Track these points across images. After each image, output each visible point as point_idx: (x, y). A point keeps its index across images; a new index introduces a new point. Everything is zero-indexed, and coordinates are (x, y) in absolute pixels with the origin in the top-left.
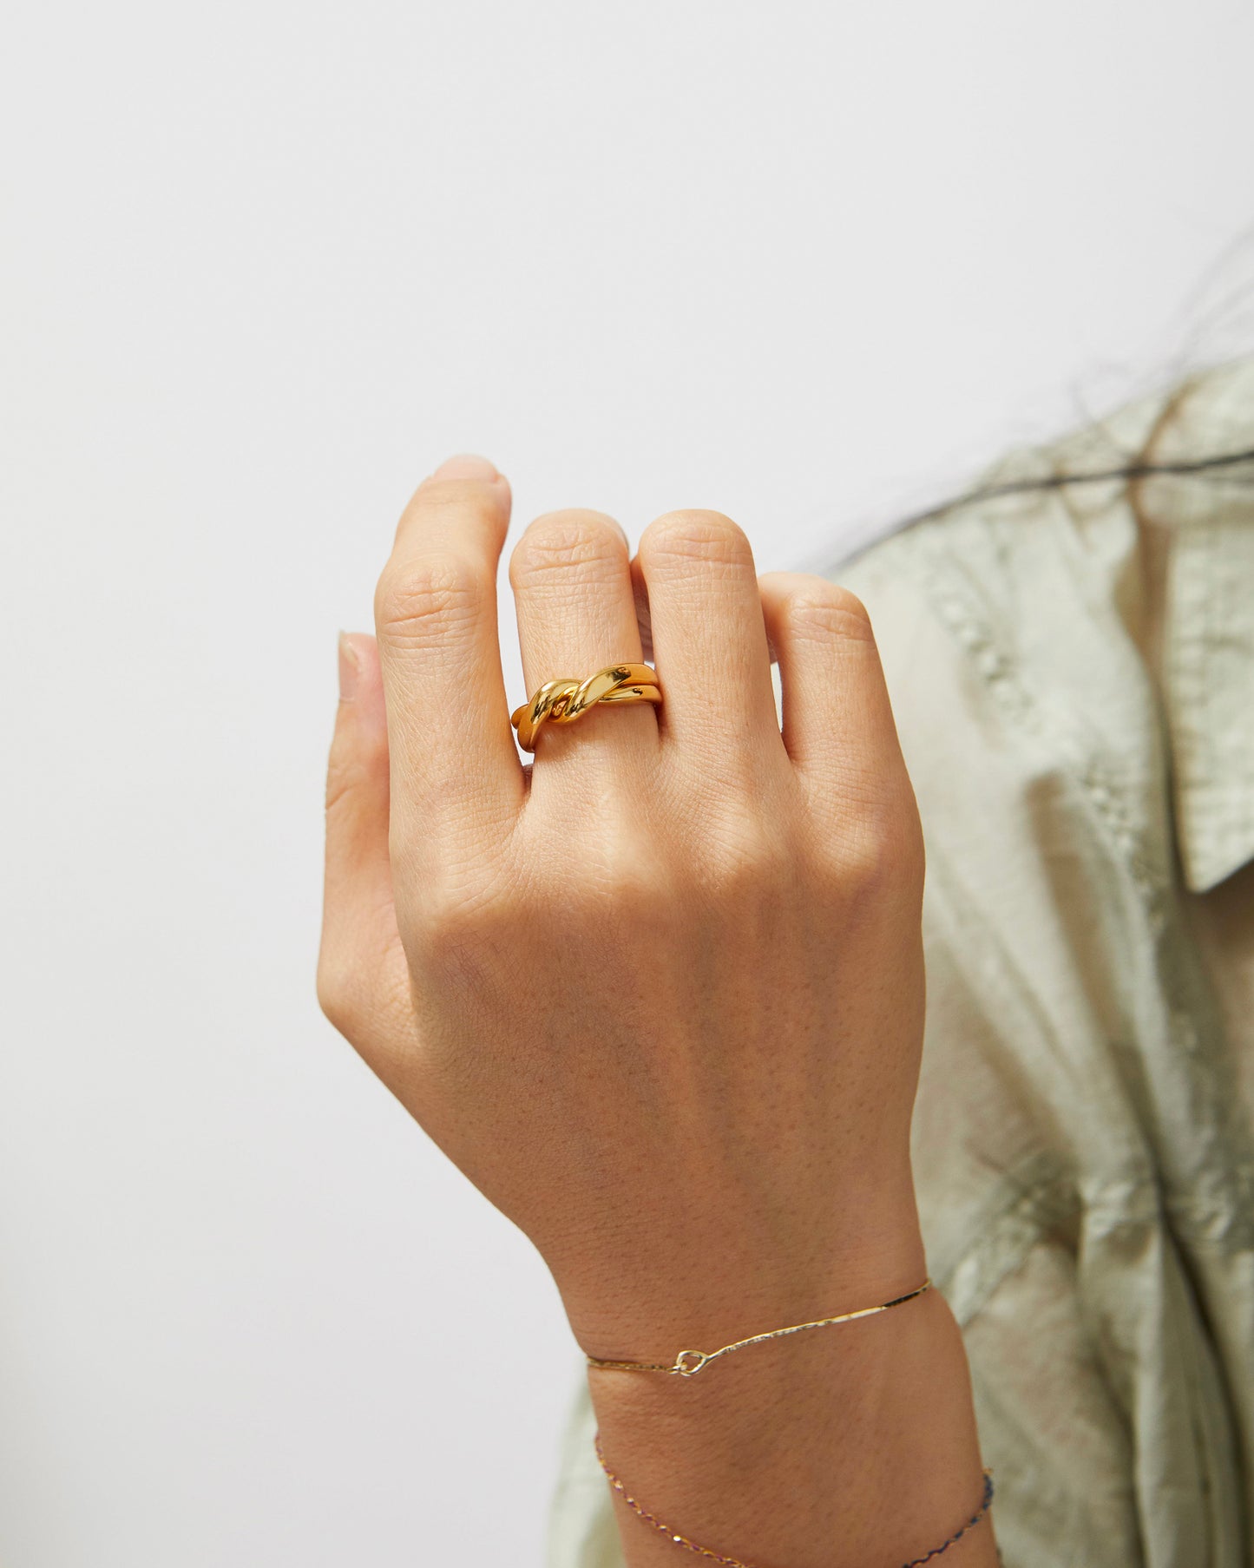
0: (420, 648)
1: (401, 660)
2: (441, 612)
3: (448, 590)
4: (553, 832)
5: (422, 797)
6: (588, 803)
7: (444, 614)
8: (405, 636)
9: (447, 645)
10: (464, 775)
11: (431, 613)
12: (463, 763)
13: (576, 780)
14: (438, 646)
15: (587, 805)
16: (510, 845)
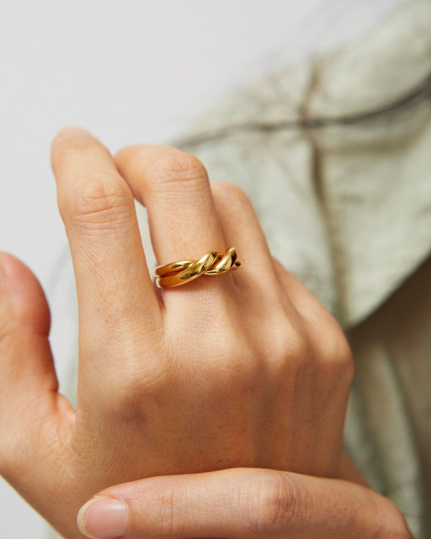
0: (102, 229)
1: (91, 237)
2: (113, 208)
3: (115, 195)
4: (189, 334)
5: (110, 317)
6: (212, 317)
7: (114, 210)
8: (92, 222)
9: (118, 228)
10: (135, 304)
11: (107, 209)
12: (133, 297)
13: (202, 303)
14: (114, 228)
15: (211, 318)
16: (164, 343)
